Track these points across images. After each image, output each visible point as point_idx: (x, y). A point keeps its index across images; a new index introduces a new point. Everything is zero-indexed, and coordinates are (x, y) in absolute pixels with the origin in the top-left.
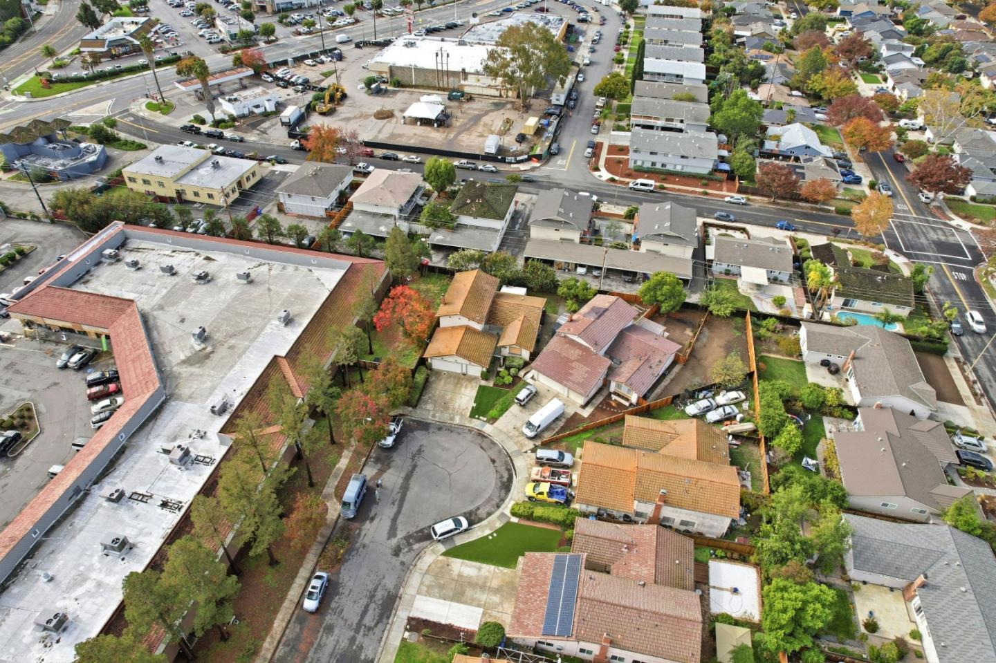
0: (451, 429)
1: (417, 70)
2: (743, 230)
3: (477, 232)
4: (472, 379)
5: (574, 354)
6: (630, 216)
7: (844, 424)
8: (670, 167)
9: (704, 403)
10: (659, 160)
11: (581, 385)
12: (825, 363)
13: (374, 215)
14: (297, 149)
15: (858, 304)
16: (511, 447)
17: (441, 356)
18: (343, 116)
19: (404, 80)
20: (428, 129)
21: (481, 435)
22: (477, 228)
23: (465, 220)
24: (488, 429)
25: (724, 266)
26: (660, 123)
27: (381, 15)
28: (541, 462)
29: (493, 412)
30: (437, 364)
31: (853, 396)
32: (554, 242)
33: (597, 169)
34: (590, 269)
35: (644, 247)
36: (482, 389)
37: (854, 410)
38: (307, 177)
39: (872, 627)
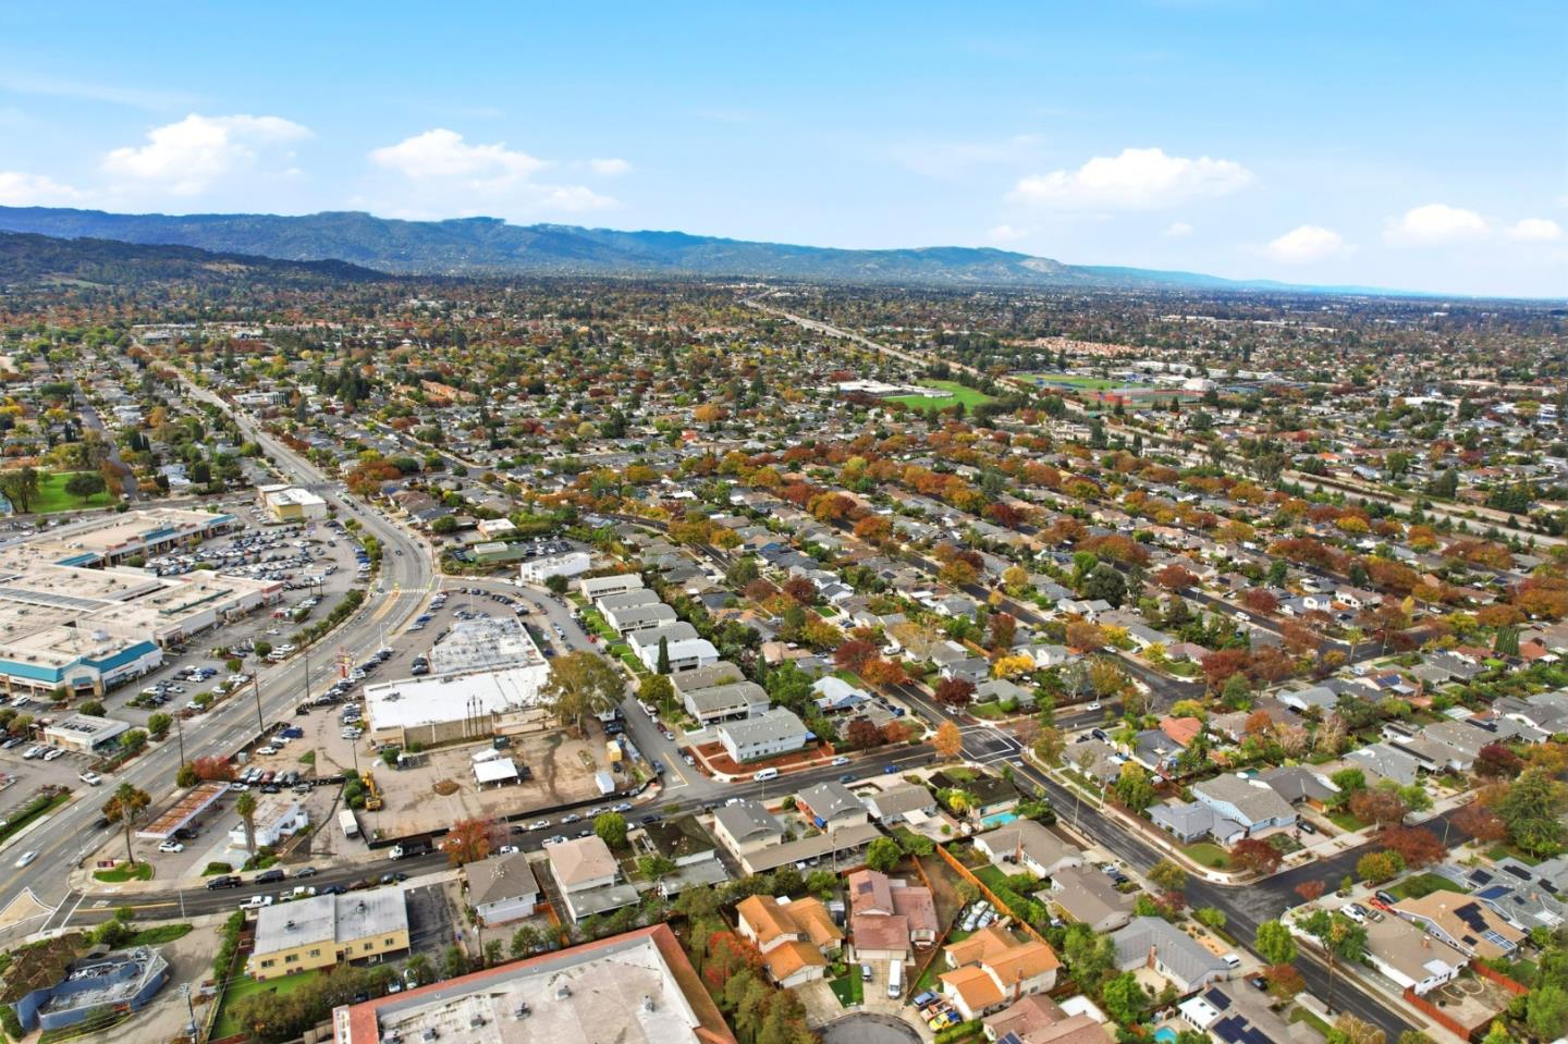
0: (843, 1022)
1: (439, 726)
2: (870, 785)
3: (698, 868)
4: (818, 981)
5: (877, 924)
6: (791, 806)
7: (1048, 892)
8: (771, 752)
9: (971, 919)
10: (761, 748)
11: (900, 943)
12: (1006, 859)
13: (593, 890)
14: (400, 858)
15: (990, 809)
16: (892, 1012)
17: (791, 973)
18: (401, 803)
19: (424, 740)
20: (514, 788)
21: (864, 1015)
22: (694, 864)
23: (682, 861)
24: (864, 1008)
25: (890, 819)
26: (728, 711)
27: (273, 663)
28: (922, 1007)
29: (856, 996)
30: (788, 983)
31: (1039, 871)
32: (762, 851)
33: (712, 775)
34: (807, 861)
35: (831, 827)
36: (832, 985)
37: (1048, 880)
38: (499, 879)
39: (1151, 990)
